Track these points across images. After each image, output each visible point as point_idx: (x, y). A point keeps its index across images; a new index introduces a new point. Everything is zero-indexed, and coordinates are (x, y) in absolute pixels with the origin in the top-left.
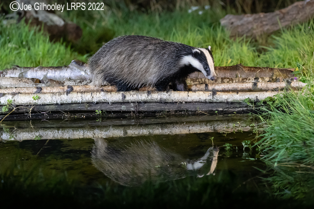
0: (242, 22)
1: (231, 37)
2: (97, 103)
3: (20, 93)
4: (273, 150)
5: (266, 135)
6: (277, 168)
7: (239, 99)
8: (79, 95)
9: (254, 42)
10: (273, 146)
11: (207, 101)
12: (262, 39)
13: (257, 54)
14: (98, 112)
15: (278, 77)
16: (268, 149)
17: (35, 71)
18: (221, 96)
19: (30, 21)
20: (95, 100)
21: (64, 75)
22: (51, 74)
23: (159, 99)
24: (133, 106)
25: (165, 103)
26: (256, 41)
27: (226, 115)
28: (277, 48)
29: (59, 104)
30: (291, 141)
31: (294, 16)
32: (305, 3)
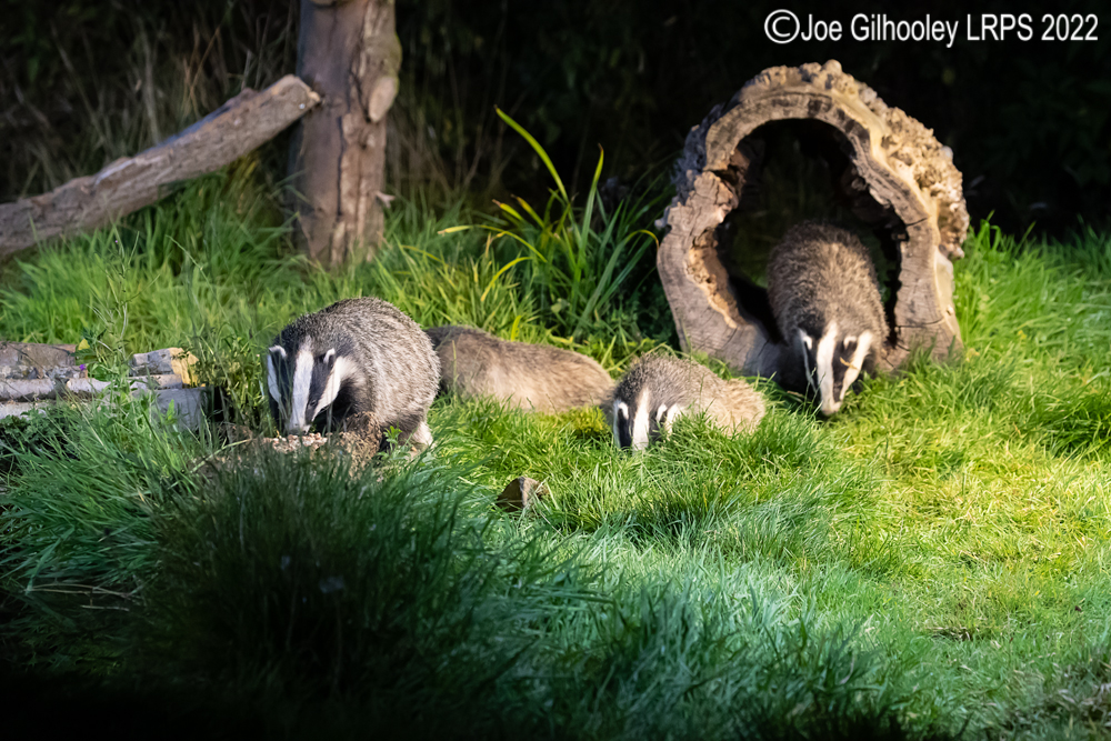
15: (33, 367)
28: (27, 292)
30: (68, 527)
31: (70, 213)
32: (98, 182)
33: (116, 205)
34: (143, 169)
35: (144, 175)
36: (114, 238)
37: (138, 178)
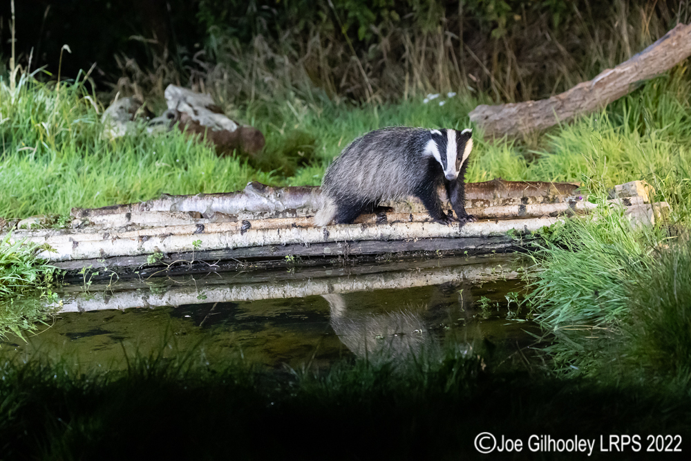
0: (501, 115)
1: (486, 138)
2: (287, 245)
3: (173, 234)
4: (551, 306)
5: (541, 283)
6: (558, 333)
7: (499, 231)
8: (260, 233)
9: (519, 145)
10: (551, 300)
11: (452, 235)
12: (533, 140)
13: (524, 162)
14: (290, 258)
15: (556, 196)
16: (544, 304)
17: (193, 201)
18: (471, 228)
19: (186, 127)
20: (284, 241)
21: (237, 204)
22: (218, 204)
23: (379, 235)
24: (340, 247)
25: (389, 240)
26: (523, 143)
27: (481, 256)
28: (554, 153)
29: (231, 248)
30: (577, 291)
31: (578, 103)
32: (594, 84)
33: (605, 97)
34: (620, 75)
35: (620, 78)
36: (604, 117)
37: (618, 80)
